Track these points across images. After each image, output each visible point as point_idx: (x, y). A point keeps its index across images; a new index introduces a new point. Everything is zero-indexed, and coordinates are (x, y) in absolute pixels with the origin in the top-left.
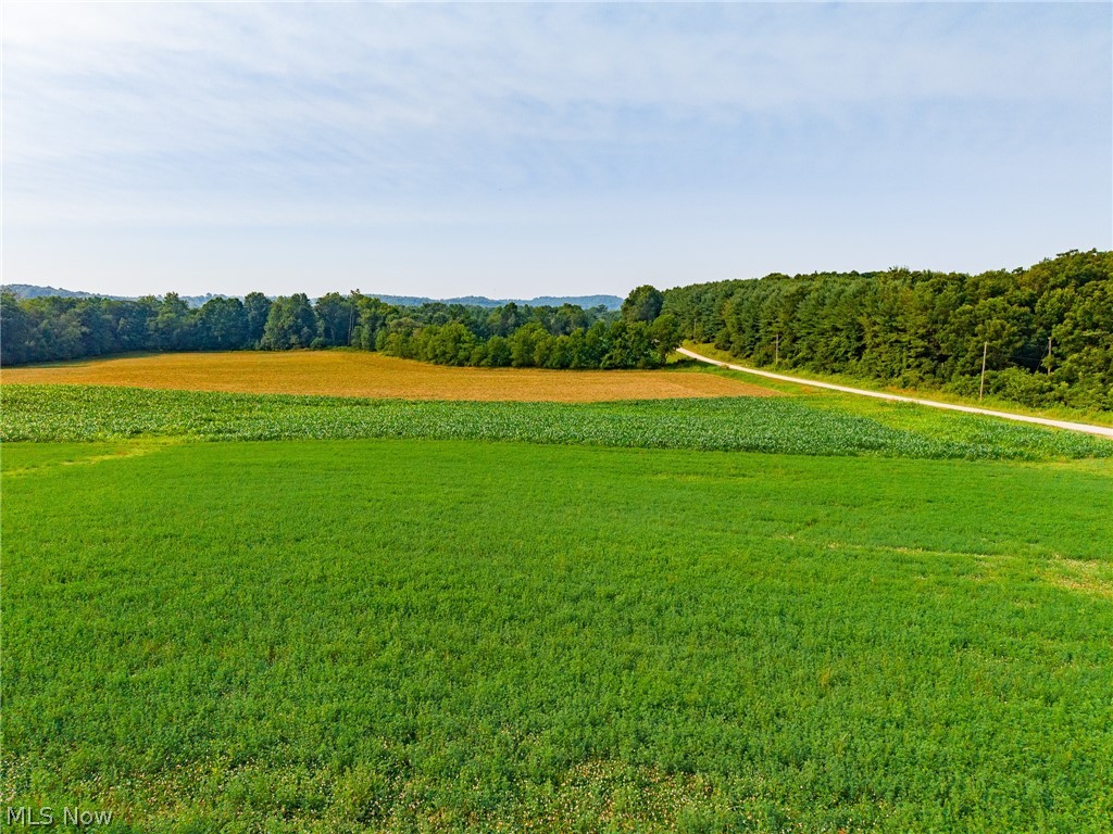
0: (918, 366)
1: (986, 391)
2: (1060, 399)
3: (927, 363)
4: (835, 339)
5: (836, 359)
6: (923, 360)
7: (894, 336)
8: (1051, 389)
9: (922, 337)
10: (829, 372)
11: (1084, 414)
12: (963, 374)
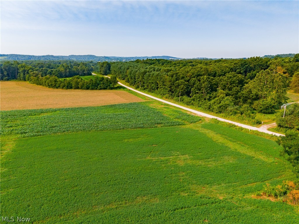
0: (169, 93)
1: (180, 101)
2: (192, 104)
3: (170, 93)
4: (152, 85)
5: (153, 89)
6: (170, 92)
7: (164, 87)
8: (191, 102)
9: (169, 87)
10: (151, 92)
11: (196, 108)
12: (177, 96)
